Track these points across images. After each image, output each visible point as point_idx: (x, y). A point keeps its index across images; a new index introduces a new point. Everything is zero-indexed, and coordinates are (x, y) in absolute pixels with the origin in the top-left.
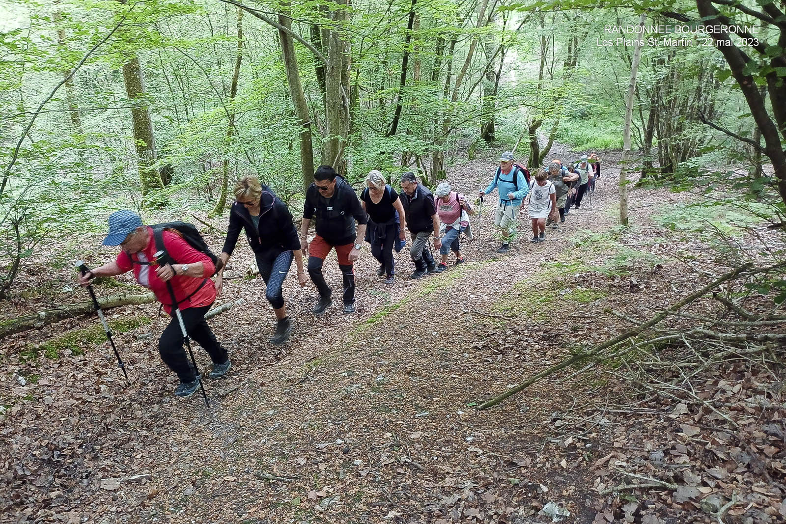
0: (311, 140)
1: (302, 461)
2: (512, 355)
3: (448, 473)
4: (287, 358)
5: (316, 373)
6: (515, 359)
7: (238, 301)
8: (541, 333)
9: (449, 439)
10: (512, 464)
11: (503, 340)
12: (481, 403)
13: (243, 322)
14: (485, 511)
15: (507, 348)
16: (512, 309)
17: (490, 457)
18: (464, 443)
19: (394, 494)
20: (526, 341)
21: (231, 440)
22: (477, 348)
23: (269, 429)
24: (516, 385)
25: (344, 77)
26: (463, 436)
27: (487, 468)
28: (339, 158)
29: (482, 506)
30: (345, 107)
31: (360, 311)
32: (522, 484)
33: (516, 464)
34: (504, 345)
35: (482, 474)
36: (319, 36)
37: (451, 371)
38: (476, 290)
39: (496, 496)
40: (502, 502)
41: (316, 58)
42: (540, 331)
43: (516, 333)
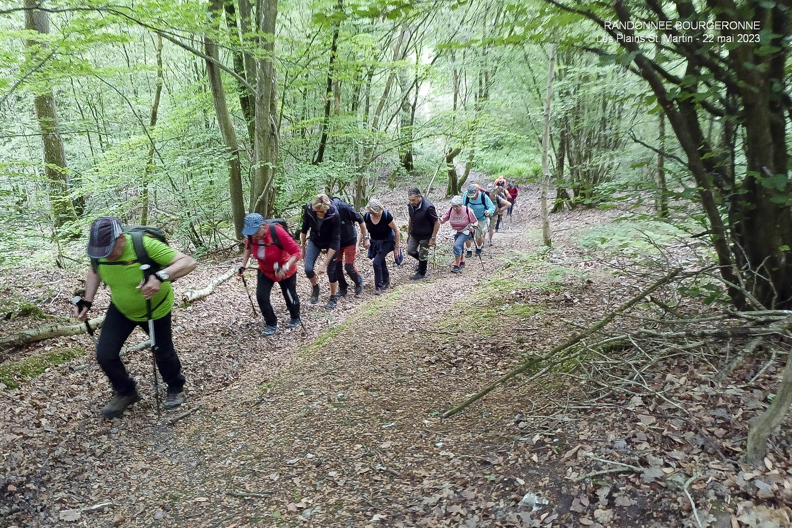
1: (275, 477)
2: (465, 367)
3: (425, 477)
4: (235, 383)
5: (271, 394)
6: (468, 371)
7: (176, 329)
8: (490, 346)
9: (420, 445)
10: (486, 463)
11: (455, 354)
12: (444, 412)
14: (467, 507)
15: (459, 361)
16: (457, 325)
17: (462, 459)
18: (435, 449)
19: (374, 500)
20: (476, 354)
21: (194, 464)
22: (429, 363)
23: (233, 450)
24: (474, 394)
25: (273, 106)
26: (433, 443)
27: (462, 468)
29: (464, 502)
31: (303, 335)
32: (498, 480)
33: (489, 463)
34: (456, 358)
35: (458, 474)
37: (409, 385)
38: (418, 310)
39: (475, 492)
40: (482, 498)
42: (488, 344)
43: (466, 346)
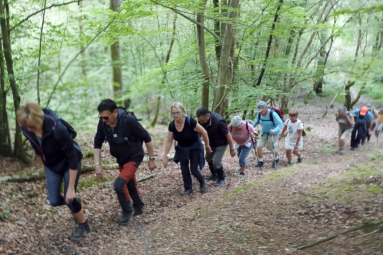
0: (208, 87)
2: (323, 220)
4: (184, 207)
5: (200, 217)
6: (325, 223)
7: (159, 173)
13: (161, 185)
15: (321, 216)
16: (326, 193)
20: (334, 213)
25: (232, 52)
28: (224, 97)
30: (230, 68)
31: (228, 185)
34: (318, 214)
36: (219, 28)
38: (303, 180)
41: (216, 41)
42: (343, 208)
43: (328, 207)
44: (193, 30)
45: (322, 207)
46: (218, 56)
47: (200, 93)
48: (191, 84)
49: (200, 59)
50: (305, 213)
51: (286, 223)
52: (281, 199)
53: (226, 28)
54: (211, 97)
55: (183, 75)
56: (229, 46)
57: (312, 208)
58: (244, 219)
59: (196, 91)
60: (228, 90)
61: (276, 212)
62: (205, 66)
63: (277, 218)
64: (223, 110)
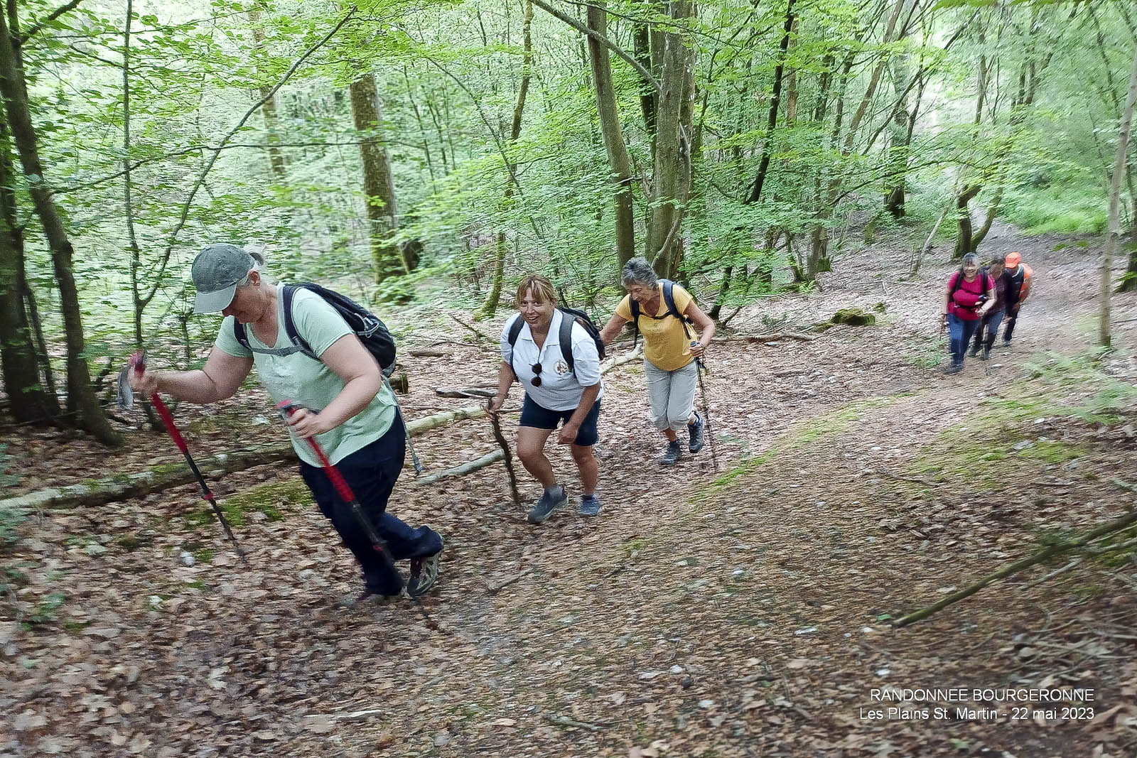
0: (631, 206)
1: (618, 698)
2: (944, 542)
3: (852, 727)
4: (592, 535)
5: (637, 560)
6: (948, 548)
8: (988, 509)
9: (852, 670)
11: (930, 517)
12: (900, 616)
15: (935, 531)
16: (940, 469)
20: (965, 520)
21: (507, 661)
22: (886, 529)
23: (566, 645)
24: (953, 588)
25: (686, 111)
26: (872, 668)
28: (674, 233)
30: (684, 156)
31: (702, 466)
34: (930, 525)
36: (647, 49)
37: (849, 564)
38: (882, 439)
41: (642, 82)
42: (987, 504)
44: (580, 51)
45: (938, 506)
46: (651, 124)
47: (610, 222)
48: (587, 197)
49: (605, 130)
50: (900, 527)
51: (856, 558)
52: (837, 493)
53: (667, 48)
54: (640, 233)
55: (562, 173)
56: (677, 96)
57: (913, 513)
58: (753, 555)
59: (599, 218)
60: (683, 213)
61: (827, 529)
62: (617, 150)
63: (833, 545)
64: (673, 266)
